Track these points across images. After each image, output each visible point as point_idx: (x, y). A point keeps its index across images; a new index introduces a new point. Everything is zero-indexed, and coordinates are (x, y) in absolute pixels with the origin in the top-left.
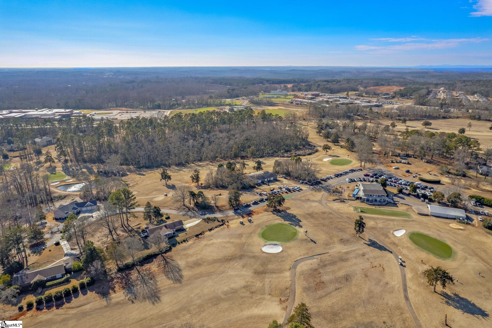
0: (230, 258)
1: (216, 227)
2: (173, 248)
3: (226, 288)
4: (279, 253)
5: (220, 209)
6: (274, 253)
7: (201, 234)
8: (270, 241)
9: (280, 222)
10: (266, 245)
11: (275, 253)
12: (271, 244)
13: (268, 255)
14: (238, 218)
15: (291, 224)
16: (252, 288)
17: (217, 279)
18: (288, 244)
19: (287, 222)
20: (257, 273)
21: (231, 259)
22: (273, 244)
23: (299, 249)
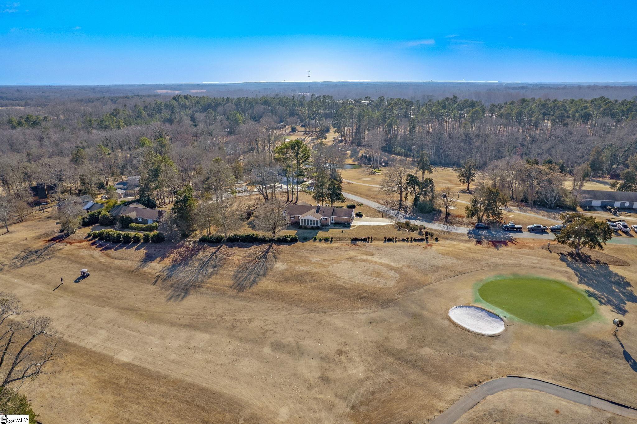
0: (365, 295)
1: (403, 240)
2: (298, 242)
3: (290, 339)
4: (482, 335)
5: (448, 218)
6: (469, 331)
7: (365, 240)
8: (489, 302)
9: (564, 279)
10: (469, 307)
11: (472, 332)
12: (483, 310)
13: (453, 328)
14: (467, 241)
15: (591, 295)
16: (333, 370)
17: (299, 316)
18: (531, 330)
19: (583, 287)
20: (381, 349)
21: (365, 297)
22: (487, 312)
23: (556, 354)
